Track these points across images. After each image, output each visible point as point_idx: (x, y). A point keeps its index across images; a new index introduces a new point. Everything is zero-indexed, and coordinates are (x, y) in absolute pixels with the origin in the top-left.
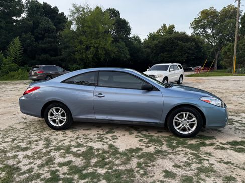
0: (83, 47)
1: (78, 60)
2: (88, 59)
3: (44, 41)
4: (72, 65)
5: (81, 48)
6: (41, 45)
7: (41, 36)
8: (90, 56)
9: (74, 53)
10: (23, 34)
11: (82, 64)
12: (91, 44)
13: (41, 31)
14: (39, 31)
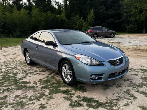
0: (137, 11)
1: (133, 21)
2: (141, 19)
3: (112, 9)
4: (128, 25)
5: (135, 12)
6: (109, 13)
7: (110, 6)
8: (142, 18)
9: (130, 16)
10: (99, 6)
11: (135, 24)
12: (144, 7)
13: (110, 2)
14: (109, 3)
